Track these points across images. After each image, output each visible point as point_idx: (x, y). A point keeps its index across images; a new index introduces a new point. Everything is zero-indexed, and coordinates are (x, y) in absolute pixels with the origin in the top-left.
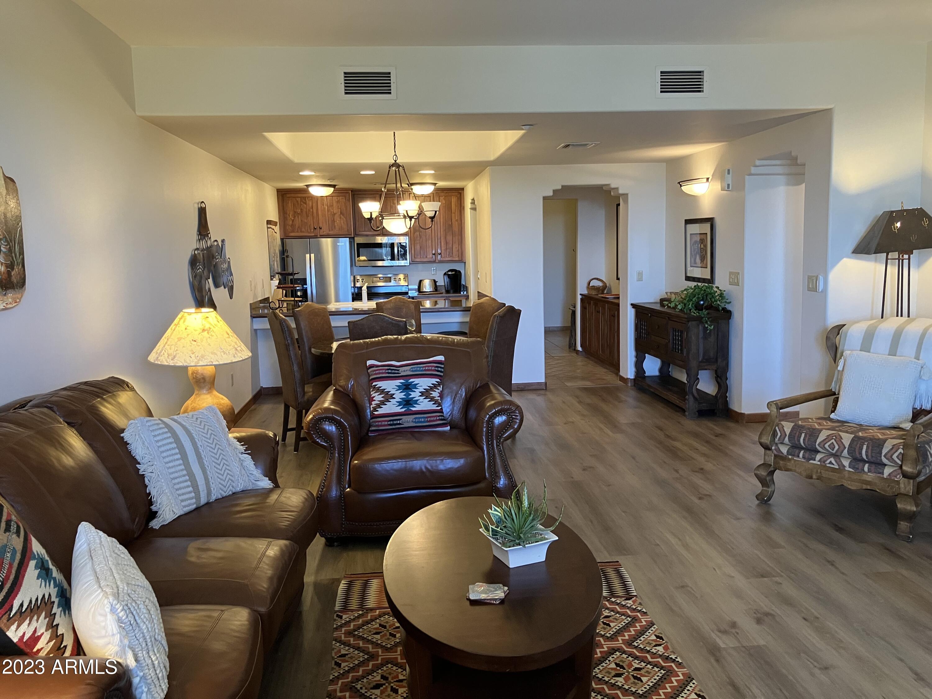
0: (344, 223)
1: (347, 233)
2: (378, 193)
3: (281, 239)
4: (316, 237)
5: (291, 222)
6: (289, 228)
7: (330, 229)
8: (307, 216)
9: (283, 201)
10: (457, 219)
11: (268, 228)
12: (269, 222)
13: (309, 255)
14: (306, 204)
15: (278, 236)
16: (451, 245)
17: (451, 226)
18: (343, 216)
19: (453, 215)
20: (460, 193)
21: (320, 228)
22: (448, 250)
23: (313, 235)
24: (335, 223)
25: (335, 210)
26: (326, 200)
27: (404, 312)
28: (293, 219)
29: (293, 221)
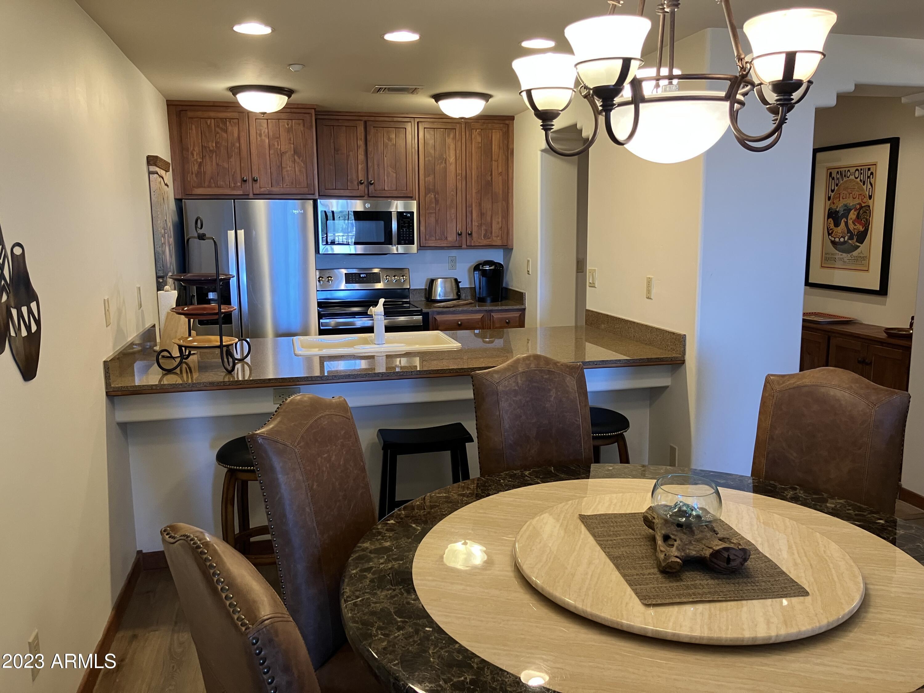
0: (300, 171)
1: (306, 190)
2: (361, 118)
3: (175, 199)
4: (246, 197)
5: (196, 167)
6: (192, 179)
7: (274, 183)
8: (229, 157)
9: (180, 125)
10: (500, 170)
11: (150, 173)
12: (152, 160)
13: (233, 232)
14: (226, 131)
15: (170, 193)
16: (489, 219)
17: (489, 184)
18: (299, 157)
19: (494, 164)
20: (508, 125)
21: (255, 181)
22: (483, 228)
23: (240, 192)
24: (284, 170)
25: (284, 146)
26: (265, 126)
27: (552, 399)
28: (199, 160)
29: (200, 164)
